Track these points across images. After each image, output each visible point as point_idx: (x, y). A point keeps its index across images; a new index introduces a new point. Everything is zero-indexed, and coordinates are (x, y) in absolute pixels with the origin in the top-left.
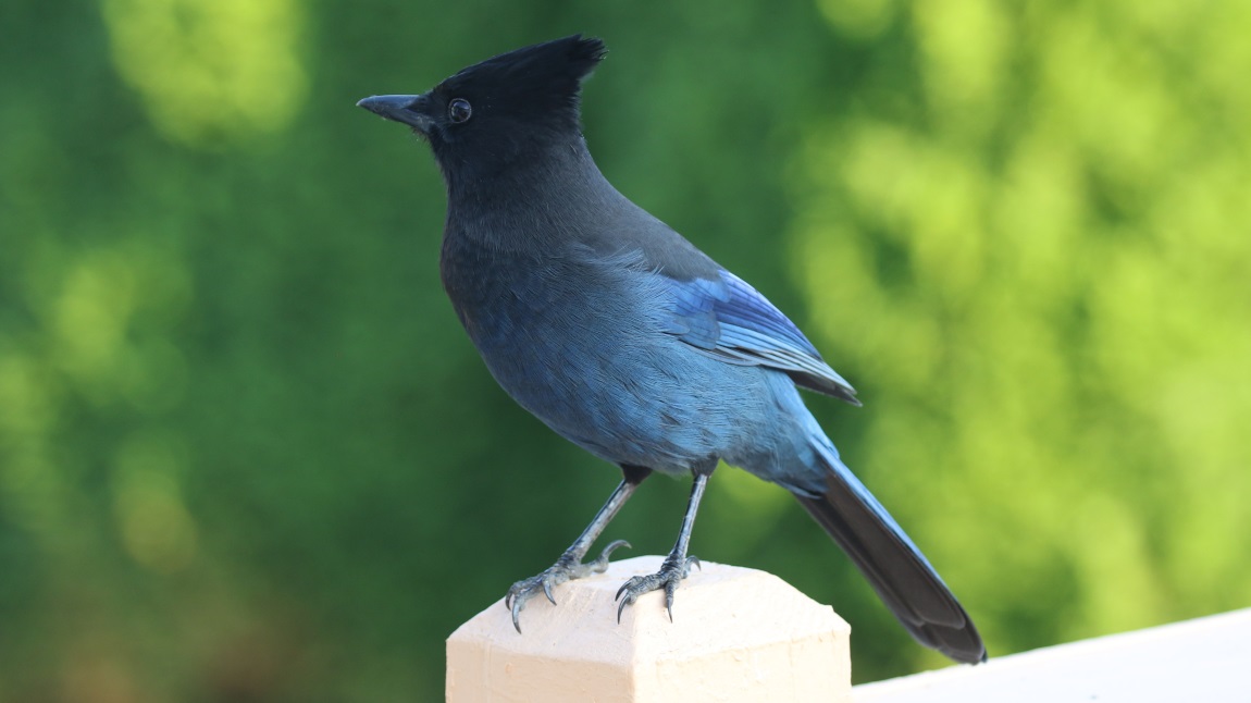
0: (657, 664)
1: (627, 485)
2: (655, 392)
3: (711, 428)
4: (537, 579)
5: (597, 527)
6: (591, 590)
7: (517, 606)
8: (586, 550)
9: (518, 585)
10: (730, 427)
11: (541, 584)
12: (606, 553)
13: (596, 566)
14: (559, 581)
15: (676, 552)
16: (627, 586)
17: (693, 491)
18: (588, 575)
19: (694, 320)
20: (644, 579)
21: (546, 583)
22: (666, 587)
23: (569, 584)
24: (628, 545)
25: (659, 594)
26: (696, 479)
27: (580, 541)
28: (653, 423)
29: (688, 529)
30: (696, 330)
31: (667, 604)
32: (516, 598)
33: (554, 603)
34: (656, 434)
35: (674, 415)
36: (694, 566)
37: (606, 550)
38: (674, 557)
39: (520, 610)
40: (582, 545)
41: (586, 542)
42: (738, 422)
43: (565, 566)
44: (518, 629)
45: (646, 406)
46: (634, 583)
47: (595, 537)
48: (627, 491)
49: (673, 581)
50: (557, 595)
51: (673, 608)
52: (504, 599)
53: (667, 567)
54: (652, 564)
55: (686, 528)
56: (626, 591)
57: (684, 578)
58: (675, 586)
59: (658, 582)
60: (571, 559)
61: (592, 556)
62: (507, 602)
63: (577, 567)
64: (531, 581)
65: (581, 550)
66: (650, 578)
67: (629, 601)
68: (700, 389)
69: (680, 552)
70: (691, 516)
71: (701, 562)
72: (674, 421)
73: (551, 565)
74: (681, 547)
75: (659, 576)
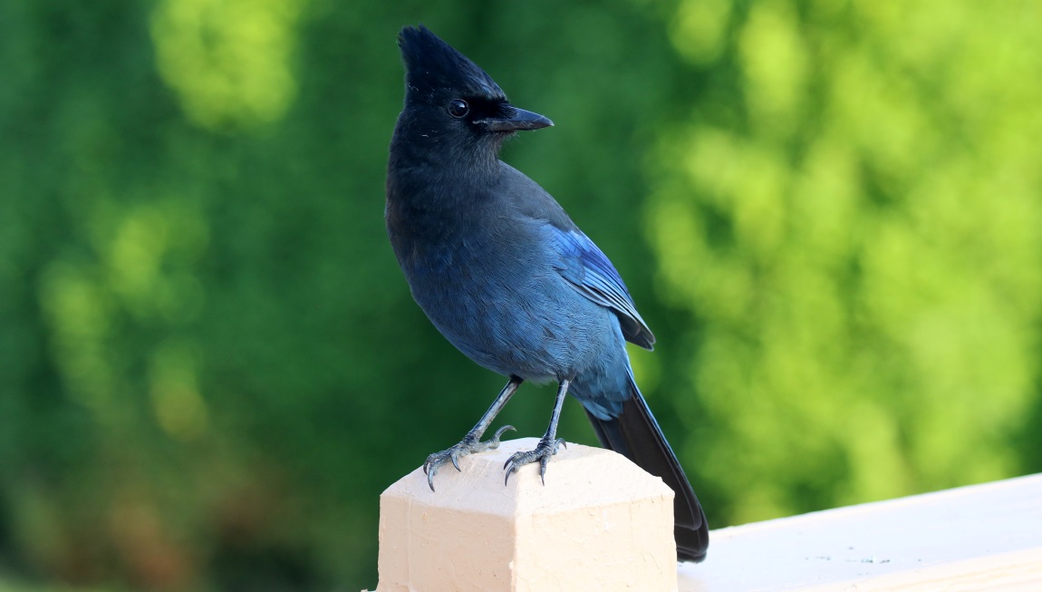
0: (533, 516)
1: (512, 384)
2: (543, 312)
3: (575, 343)
4: (447, 452)
5: (491, 415)
6: (486, 461)
7: (432, 472)
8: (483, 432)
9: (432, 456)
10: (587, 344)
11: (450, 455)
12: (498, 435)
13: (490, 444)
14: (463, 454)
15: (548, 434)
16: (512, 459)
17: (559, 392)
18: (484, 450)
19: (570, 262)
20: (525, 454)
21: (454, 455)
22: (541, 460)
23: (470, 456)
24: (514, 429)
25: (536, 465)
26: (561, 383)
27: (479, 425)
28: (537, 336)
29: (556, 419)
30: (571, 268)
31: (541, 473)
32: (431, 466)
33: (459, 470)
34: (537, 345)
35: (553, 330)
36: (561, 446)
37: (498, 432)
38: (547, 439)
39: (434, 474)
40: (480, 428)
41: (483, 426)
42: (592, 341)
43: (467, 443)
44: (432, 488)
45: (534, 321)
46: (518, 457)
47: (489, 423)
48: (512, 389)
49: (545, 456)
50: (462, 464)
51: (544, 476)
52: (422, 467)
53: (542, 446)
54: (531, 443)
55: (555, 418)
56: (511, 462)
57: (554, 454)
58: (547, 460)
59: (535, 457)
60: (472, 438)
61: (487, 437)
62: (425, 469)
63: (476, 444)
64: (442, 453)
65: (479, 432)
66: (529, 454)
67: (513, 470)
68: (573, 312)
69: (551, 435)
70: (558, 410)
71: (567, 443)
72: (552, 335)
73: (458, 442)
74: (551, 431)
75: (536, 452)
